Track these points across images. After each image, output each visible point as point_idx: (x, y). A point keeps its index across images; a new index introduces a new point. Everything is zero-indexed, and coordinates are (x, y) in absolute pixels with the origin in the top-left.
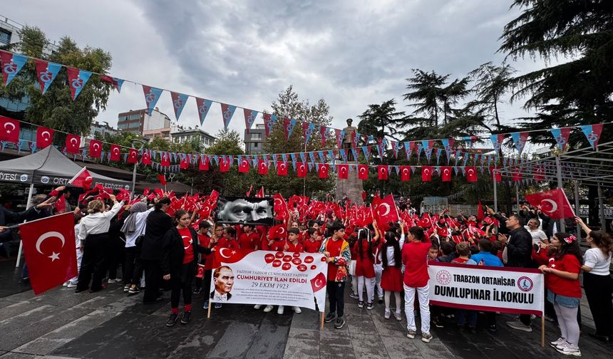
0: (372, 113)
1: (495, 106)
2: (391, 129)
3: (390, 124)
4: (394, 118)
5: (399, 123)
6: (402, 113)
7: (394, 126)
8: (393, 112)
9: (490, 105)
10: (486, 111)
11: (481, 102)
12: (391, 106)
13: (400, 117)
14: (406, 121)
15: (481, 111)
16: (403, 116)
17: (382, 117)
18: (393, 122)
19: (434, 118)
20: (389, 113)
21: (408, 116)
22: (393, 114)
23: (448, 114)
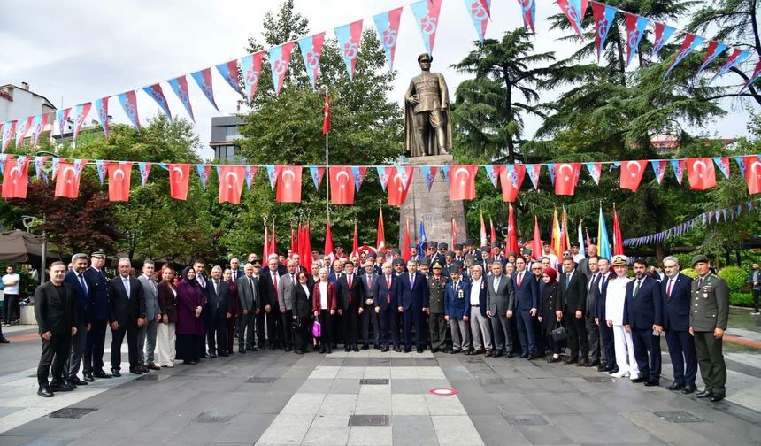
0: (484, 56)
1: (754, 21)
2: (527, 92)
3: (522, 82)
4: (532, 66)
5: (543, 78)
6: (549, 55)
7: (532, 86)
8: (530, 53)
9: (739, 20)
10: (734, 34)
11: (723, 14)
12: (523, 40)
13: (544, 64)
14: (559, 72)
15: (723, 35)
16: (550, 62)
17: (505, 66)
18: (529, 75)
19: (616, 67)
20: (520, 55)
21: (563, 62)
22: (529, 59)
23: (645, 57)
